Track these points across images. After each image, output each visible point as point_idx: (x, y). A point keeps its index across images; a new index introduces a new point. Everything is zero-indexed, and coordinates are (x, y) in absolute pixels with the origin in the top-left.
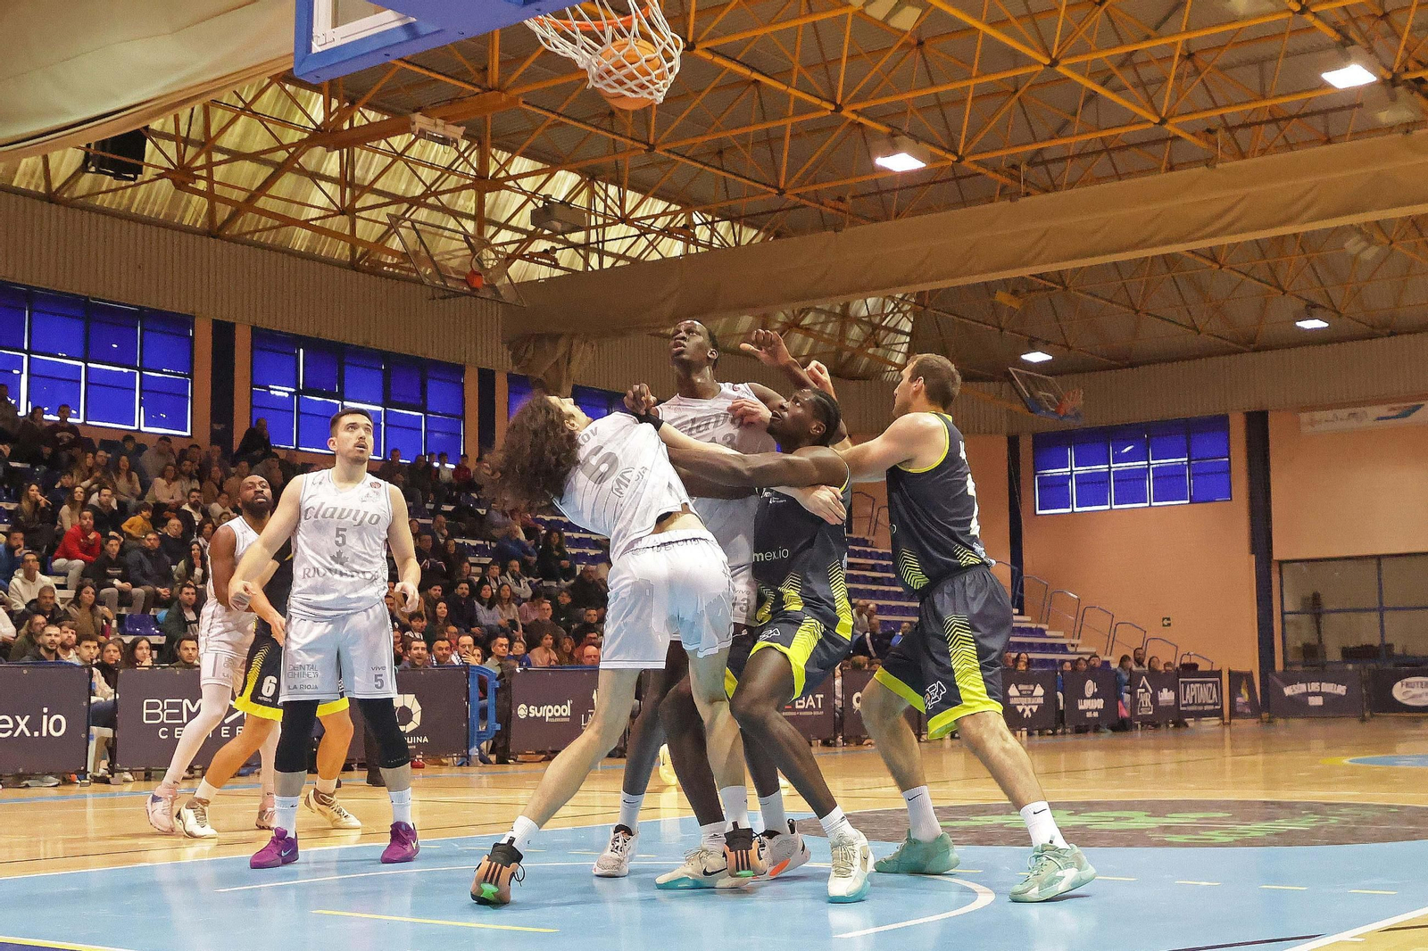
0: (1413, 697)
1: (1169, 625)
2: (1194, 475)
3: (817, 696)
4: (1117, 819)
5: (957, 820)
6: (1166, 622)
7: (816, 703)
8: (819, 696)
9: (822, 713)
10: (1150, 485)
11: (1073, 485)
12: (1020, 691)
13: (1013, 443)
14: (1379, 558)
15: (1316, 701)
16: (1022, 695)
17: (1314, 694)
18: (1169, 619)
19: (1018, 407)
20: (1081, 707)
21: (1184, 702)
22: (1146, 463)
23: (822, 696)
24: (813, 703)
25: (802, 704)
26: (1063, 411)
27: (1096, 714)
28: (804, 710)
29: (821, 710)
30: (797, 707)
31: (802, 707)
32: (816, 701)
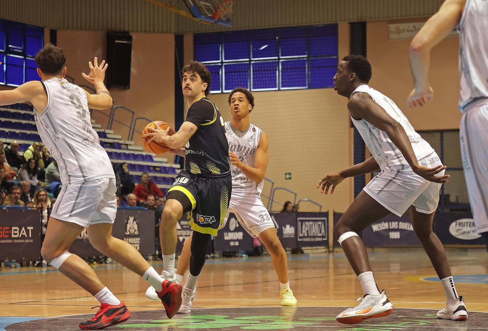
0: (464, 233)
1: (290, 178)
2: (311, 68)
3: (28, 228)
4: (262, 321)
5: (141, 323)
6: (288, 176)
7: (28, 234)
8: (30, 228)
9: (32, 241)
10: (278, 74)
11: (223, 72)
12: (181, 226)
13: (179, 40)
14: (442, 132)
15: (395, 235)
16: (183, 229)
17: (394, 230)
18: (290, 174)
19: (184, 13)
20: (226, 238)
21: (301, 235)
22: (277, 58)
23: (32, 228)
24: (25, 234)
25: (16, 234)
26: (217, 17)
27: (237, 244)
28: (18, 238)
29: (30, 238)
30: (13, 236)
31: (17, 236)
32: (27, 231)
